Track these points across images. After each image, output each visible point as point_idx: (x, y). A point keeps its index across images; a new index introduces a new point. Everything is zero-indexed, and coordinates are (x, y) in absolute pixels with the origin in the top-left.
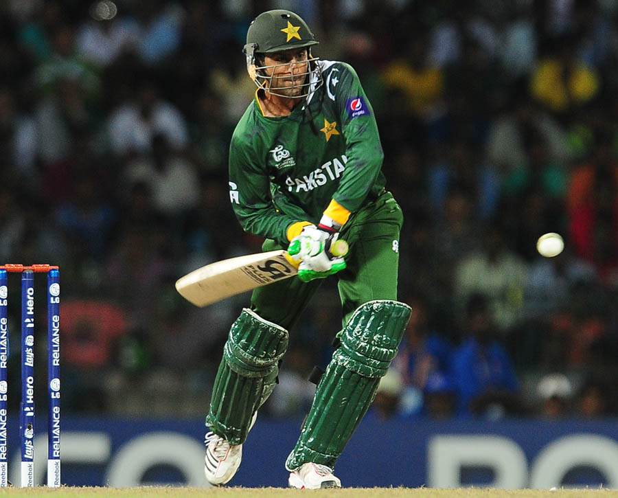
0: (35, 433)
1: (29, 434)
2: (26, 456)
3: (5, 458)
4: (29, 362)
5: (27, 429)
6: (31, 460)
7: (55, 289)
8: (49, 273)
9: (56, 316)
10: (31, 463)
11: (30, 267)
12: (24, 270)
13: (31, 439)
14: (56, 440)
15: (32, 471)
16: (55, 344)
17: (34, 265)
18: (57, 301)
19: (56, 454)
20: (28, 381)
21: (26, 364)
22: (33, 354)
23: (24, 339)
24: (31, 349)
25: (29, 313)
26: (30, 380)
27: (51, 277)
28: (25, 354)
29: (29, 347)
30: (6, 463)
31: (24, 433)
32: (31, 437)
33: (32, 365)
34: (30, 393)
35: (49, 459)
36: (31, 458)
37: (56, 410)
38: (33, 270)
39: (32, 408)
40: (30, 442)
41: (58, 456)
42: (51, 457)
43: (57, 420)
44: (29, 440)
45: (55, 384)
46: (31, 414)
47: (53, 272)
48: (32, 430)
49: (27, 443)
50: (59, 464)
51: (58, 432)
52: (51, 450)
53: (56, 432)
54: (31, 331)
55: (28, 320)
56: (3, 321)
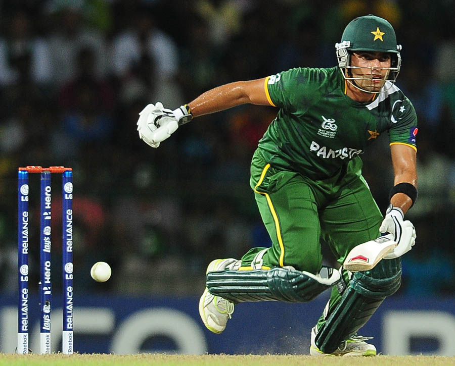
0: (52, 308)
1: (47, 309)
2: (44, 328)
3: (27, 330)
4: (47, 248)
5: (46, 305)
6: (49, 331)
7: (68, 187)
8: (64, 173)
9: (69, 210)
10: (48, 334)
11: (48, 169)
12: (43, 171)
13: (49, 314)
14: (70, 314)
15: (50, 341)
16: (69, 234)
17: (51, 167)
18: (71, 197)
19: (69, 326)
21: (44, 250)
22: (50, 242)
23: (43, 230)
24: (48, 238)
25: (46, 207)
26: (47, 264)
27: (65, 176)
28: (44, 242)
29: (47, 236)
30: (27, 334)
31: (43, 308)
32: (48, 312)
33: (49, 251)
34: (47, 275)
36: (49, 329)
37: (70, 289)
38: (51, 171)
39: (49, 288)
40: (48, 316)
41: (71, 328)
42: (65, 329)
43: (70, 298)
44: (46, 314)
45: (69, 268)
46: (49, 293)
47: (67, 173)
48: (49, 306)
49: (45, 317)
50: (72, 334)
51: (72, 307)
52: (65, 323)
53: (70, 308)
54: (49, 223)
55: (46, 214)
56: (25, 214)
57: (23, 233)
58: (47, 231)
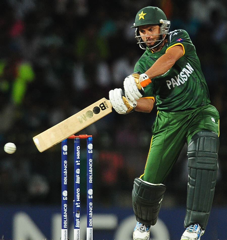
0: (81, 215)
1: (78, 216)
2: (76, 226)
3: (66, 227)
4: (78, 181)
5: (77, 213)
6: (79, 228)
7: (90, 146)
9: (91, 159)
10: (78, 229)
11: (78, 136)
12: (75, 138)
13: (79, 218)
14: (91, 218)
15: (79, 233)
16: (90, 173)
17: (80, 135)
18: (91, 152)
19: (91, 225)
20: (77, 191)
21: (76, 182)
22: (79, 178)
23: (76, 171)
24: (78, 175)
25: (77, 158)
26: (78, 190)
27: (88, 141)
28: (76, 177)
29: (78, 174)
30: (67, 230)
31: (75, 215)
32: (78, 217)
33: (79, 183)
34: (78, 196)
35: (87, 227)
36: (79, 227)
37: (91, 204)
38: (80, 137)
39: (79, 204)
40: (78, 219)
41: (91, 226)
42: (88, 226)
43: (91, 209)
44: (78, 218)
45: (90, 192)
46: (79, 206)
47: (89, 138)
48: (79, 214)
49: (77, 220)
50: (92, 229)
51: (92, 214)
52: (88, 223)
53: (91, 214)
54: (79, 167)
55: (77, 162)
56: (65, 162)
57: (64, 172)
58: (78, 171)
